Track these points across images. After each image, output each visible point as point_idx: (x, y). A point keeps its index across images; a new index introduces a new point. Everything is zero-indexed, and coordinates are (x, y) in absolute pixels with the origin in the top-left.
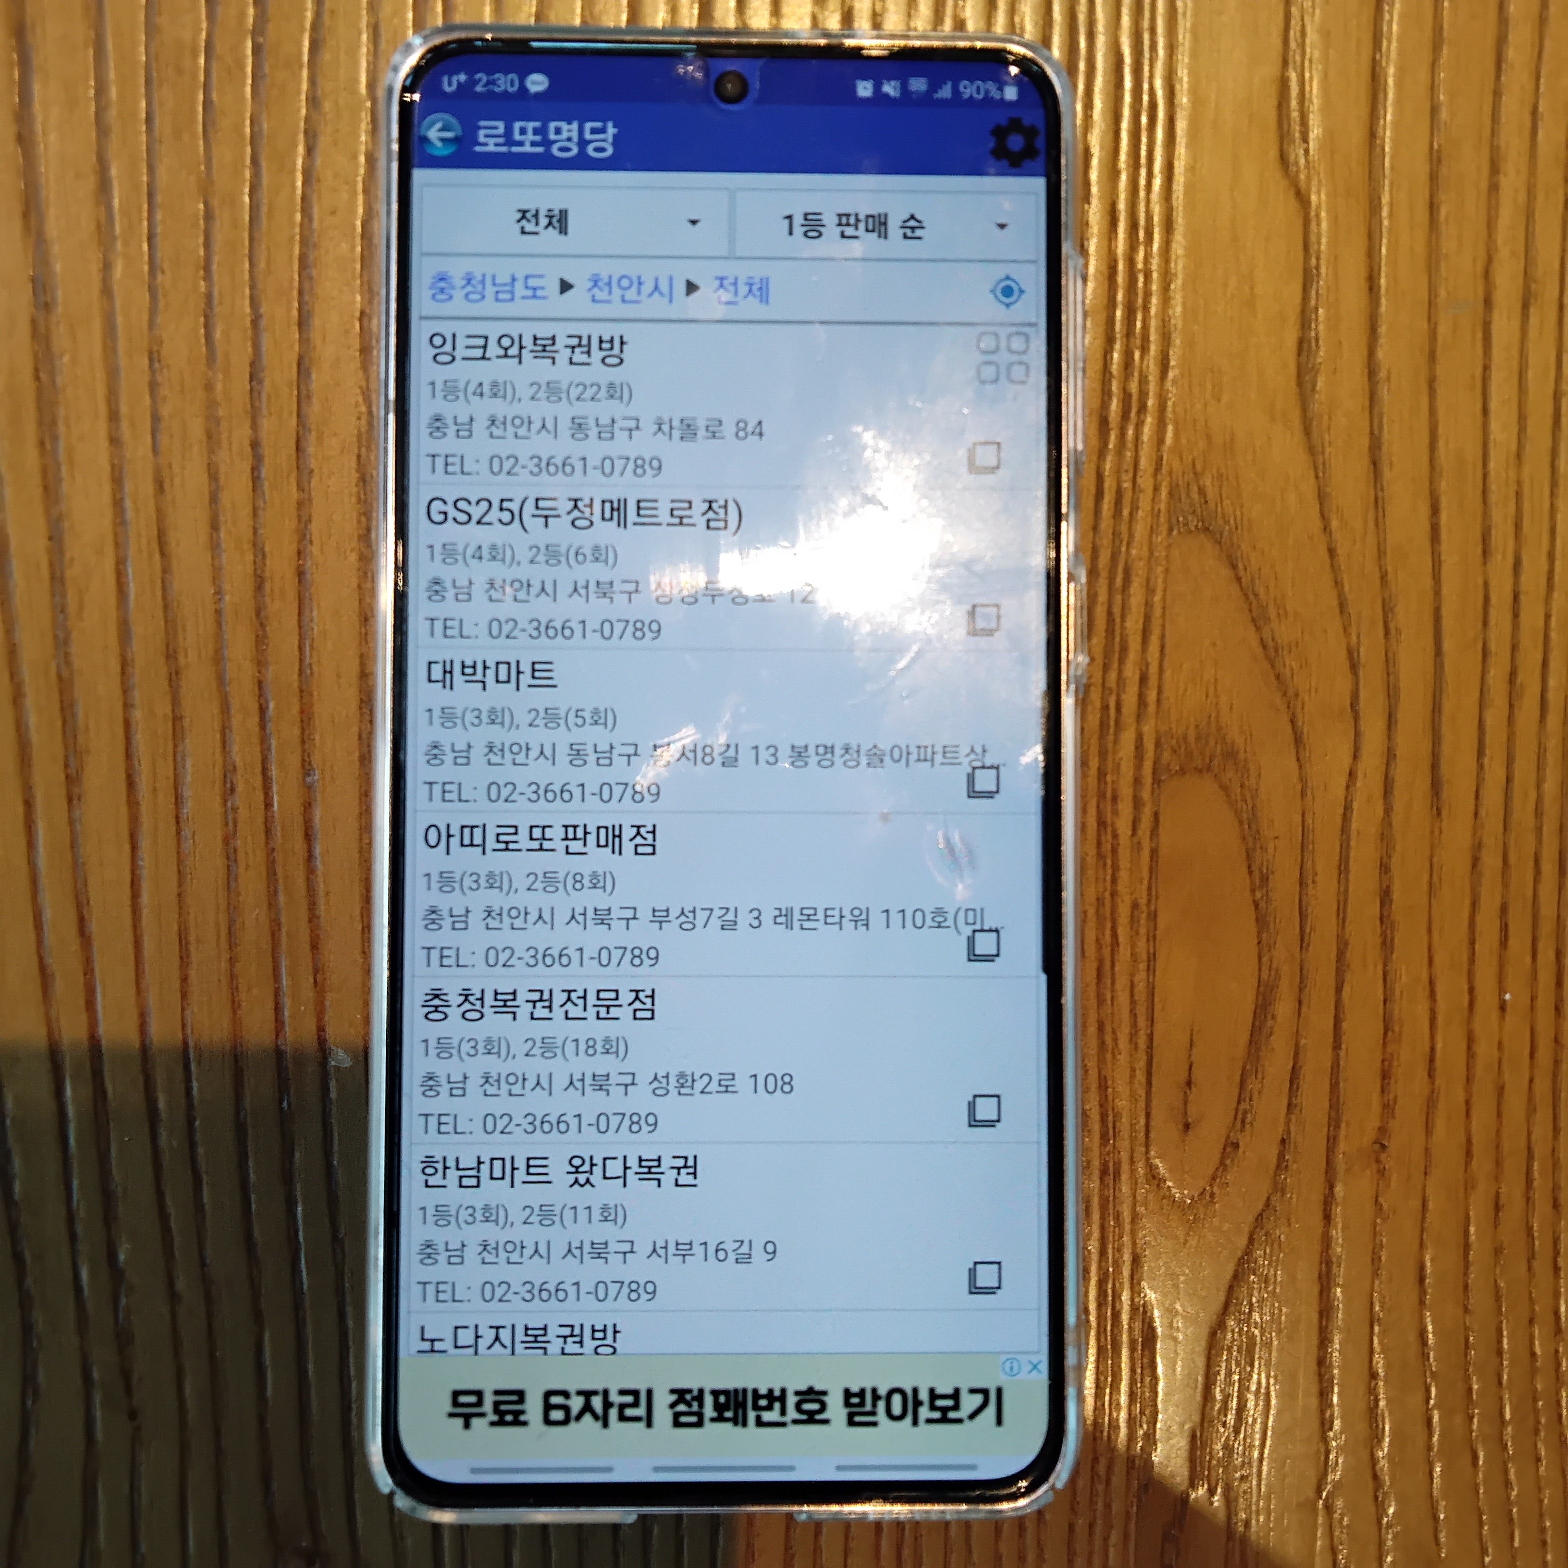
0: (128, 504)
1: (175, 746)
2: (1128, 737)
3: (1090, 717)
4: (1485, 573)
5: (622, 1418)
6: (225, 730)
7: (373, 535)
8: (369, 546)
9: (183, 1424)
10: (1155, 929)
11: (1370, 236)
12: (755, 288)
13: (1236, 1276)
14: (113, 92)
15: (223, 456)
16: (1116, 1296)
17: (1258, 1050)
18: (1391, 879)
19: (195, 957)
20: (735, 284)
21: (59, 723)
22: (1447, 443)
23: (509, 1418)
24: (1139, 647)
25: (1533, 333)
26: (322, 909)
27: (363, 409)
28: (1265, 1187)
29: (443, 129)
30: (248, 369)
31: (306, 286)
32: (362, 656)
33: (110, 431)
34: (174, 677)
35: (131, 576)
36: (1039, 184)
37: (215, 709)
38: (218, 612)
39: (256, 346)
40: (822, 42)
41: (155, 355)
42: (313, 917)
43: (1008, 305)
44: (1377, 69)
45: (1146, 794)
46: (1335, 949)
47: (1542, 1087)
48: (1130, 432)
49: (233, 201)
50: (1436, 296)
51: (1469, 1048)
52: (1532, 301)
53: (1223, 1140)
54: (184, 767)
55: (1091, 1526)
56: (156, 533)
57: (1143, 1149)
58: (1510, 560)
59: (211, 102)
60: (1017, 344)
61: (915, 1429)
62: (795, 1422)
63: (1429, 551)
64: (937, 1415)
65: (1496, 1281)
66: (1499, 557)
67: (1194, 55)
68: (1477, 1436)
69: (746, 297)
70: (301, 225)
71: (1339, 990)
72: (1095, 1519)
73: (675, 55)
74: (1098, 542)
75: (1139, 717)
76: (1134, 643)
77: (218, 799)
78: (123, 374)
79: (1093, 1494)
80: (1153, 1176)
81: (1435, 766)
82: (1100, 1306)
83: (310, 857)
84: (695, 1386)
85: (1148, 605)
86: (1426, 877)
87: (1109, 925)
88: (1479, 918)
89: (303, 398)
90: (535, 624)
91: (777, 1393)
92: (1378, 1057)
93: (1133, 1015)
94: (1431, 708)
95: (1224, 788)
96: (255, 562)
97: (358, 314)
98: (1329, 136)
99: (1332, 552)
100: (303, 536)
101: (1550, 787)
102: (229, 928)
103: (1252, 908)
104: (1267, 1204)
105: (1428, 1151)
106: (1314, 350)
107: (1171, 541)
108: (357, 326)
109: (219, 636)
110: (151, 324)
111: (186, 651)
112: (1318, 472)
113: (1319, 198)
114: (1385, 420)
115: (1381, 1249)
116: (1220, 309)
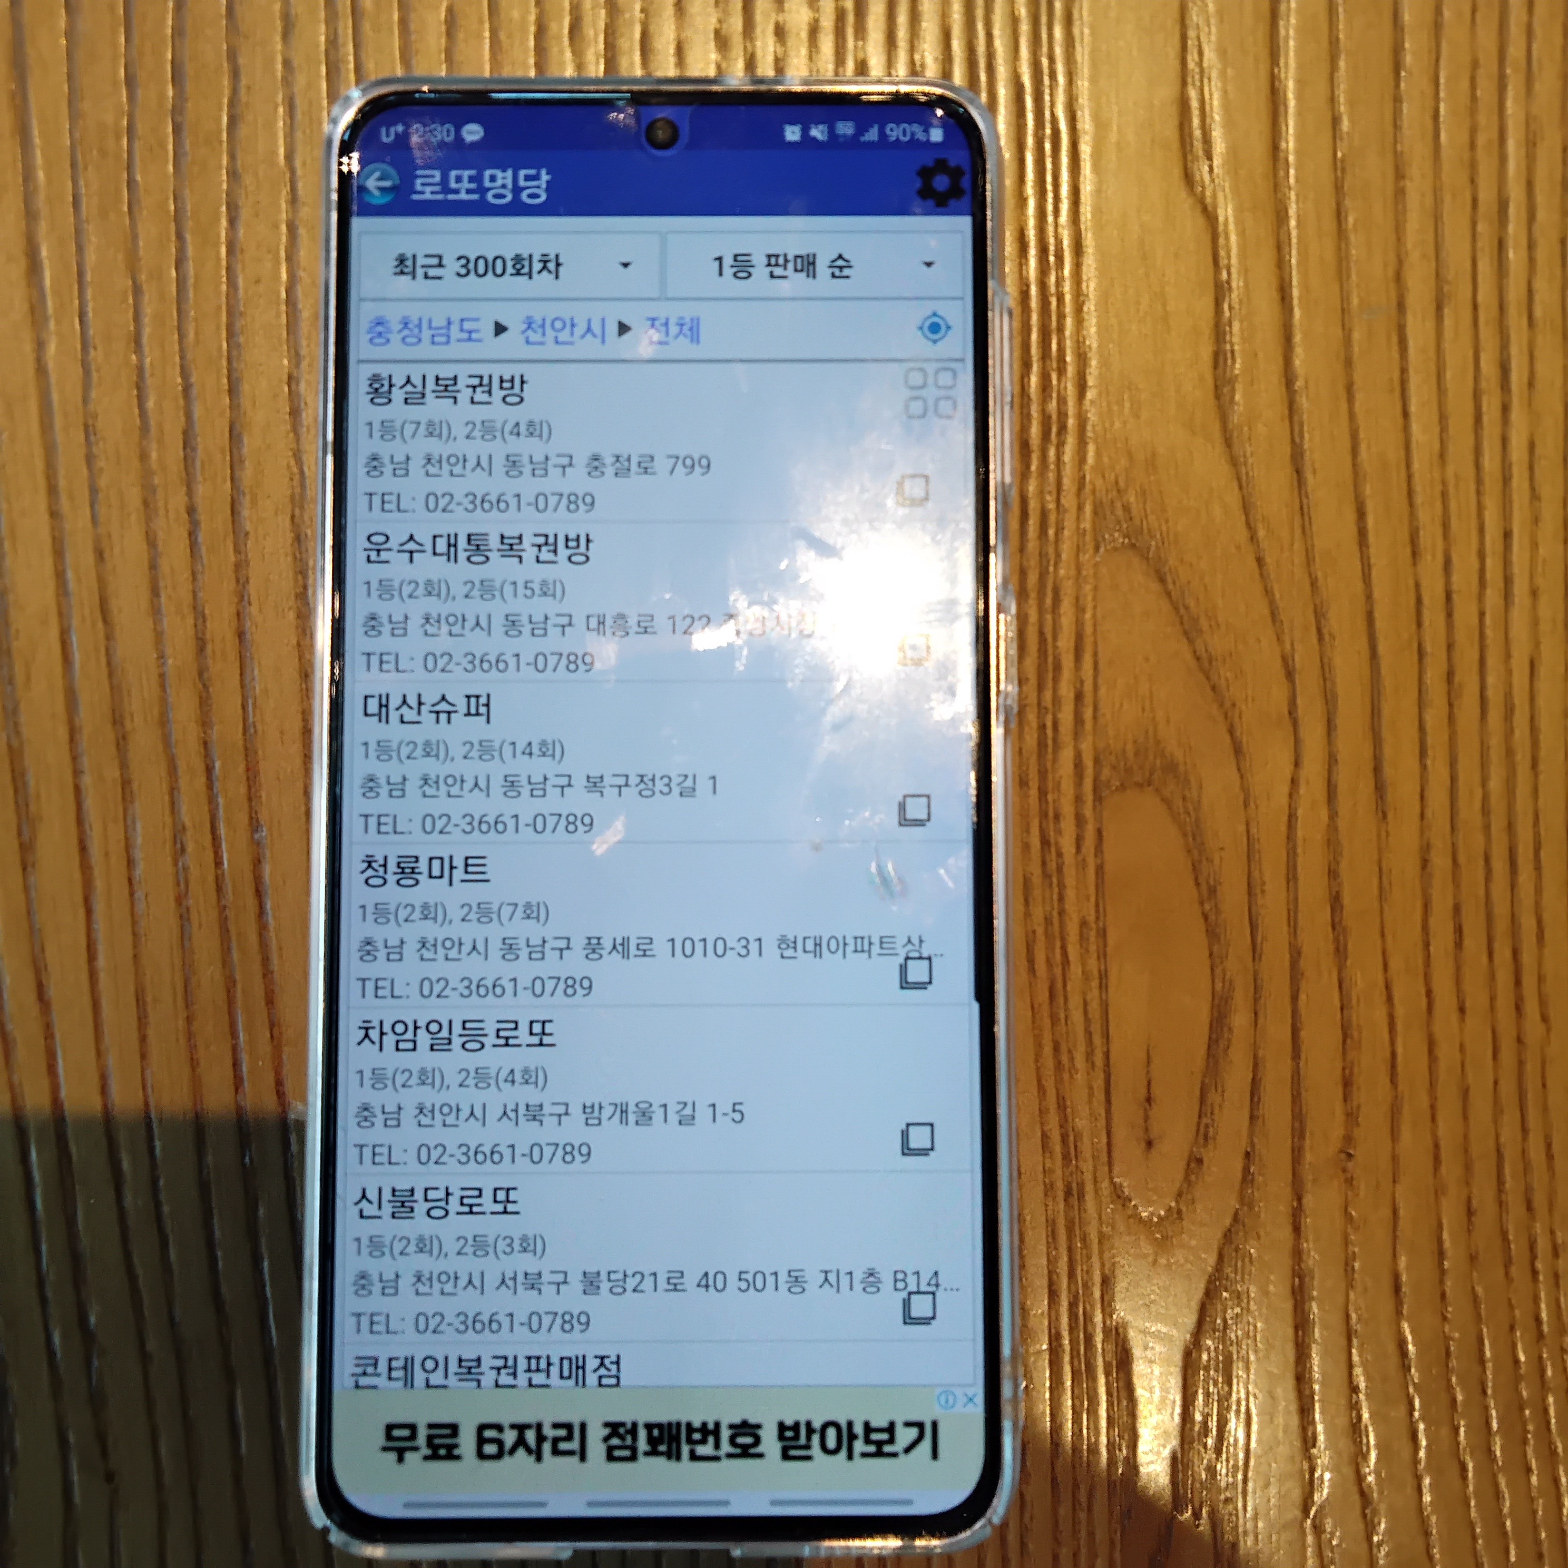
0: (70, 575)
1: (125, 809)
2: (1067, 755)
3: (1027, 737)
4: (1415, 575)
5: (556, 1452)
6: (173, 790)
7: (310, 592)
8: (307, 604)
9: (159, 1485)
10: (1105, 946)
11: (1279, 248)
12: (686, 328)
13: (1208, 1294)
14: (41, 175)
15: (160, 524)
16: (1088, 1318)
17: (1216, 1063)
18: (1339, 885)
19: (152, 1018)
20: (666, 324)
21: (11, 792)
22: (1369, 447)
23: (442, 1452)
24: (1072, 665)
25: (1448, 333)
26: (275, 964)
27: (295, 470)
28: (1233, 1205)
30: (181, 437)
31: (235, 353)
32: (303, 712)
33: (50, 506)
34: (122, 742)
35: (75, 645)
36: (965, 223)
37: (163, 770)
38: (162, 676)
39: (188, 415)
41: (91, 429)
42: (267, 973)
44: (1277, 83)
45: (1088, 812)
46: (1287, 958)
47: (1508, 1088)
48: (1052, 453)
49: (160, 275)
50: (1349, 304)
51: (1431, 1051)
52: (1446, 301)
53: (1186, 1155)
54: (134, 829)
55: (1075, 1555)
56: (98, 601)
57: (1106, 1169)
58: (1440, 560)
59: (135, 183)
60: (945, 378)
61: (852, 1463)
62: (729, 1456)
63: (1359, 555)
64: (872, 1449)
65: (1473, 1288)
66: (1429, 558)
67: (1093, 80)
68: (1465, 1449)
69: (676, 337)
70: (227, 295)
71: (1295, 998)
72: (1079, 1548)
73: (610, 104)
74: (1025, 563)
75: (1077, 734)
76: (1068, 662)
77: (169, 860)
78: (60, 449)
79: (1075, 1521)
80: (1118, 1195)
81: (1377, 770)
82: (1072, 1330)
83: (261, 912)
84: (628, 1419)
86: (1375, 881)
87: (1058, 944)
88: (1432, 921)
89: (235, 463)
91: (711, 1427)
92: (1339, 1065)
93: (1089, 1034)
94: (1368, 711)
95: (1167, 802)
96: (196, 626)
97: (285, 378)
98: (1233, 152)
99: (1260, 561)
100: (241, 597)
101: (1495, 784)
102: (186, 987)
103: (1202, 921)
104: (1236, 1218)
105: (1395, 1158)
106: (1229, 362)
107: (1098, 559)
108: (286, 389)
109: (163, 701)
110: (85, 400)
111: (132, 716)
112: (1242, 482)
113: (1226, 212)
114: (1306, 428)
115: (1354, 1260)
116: (1134, 327)
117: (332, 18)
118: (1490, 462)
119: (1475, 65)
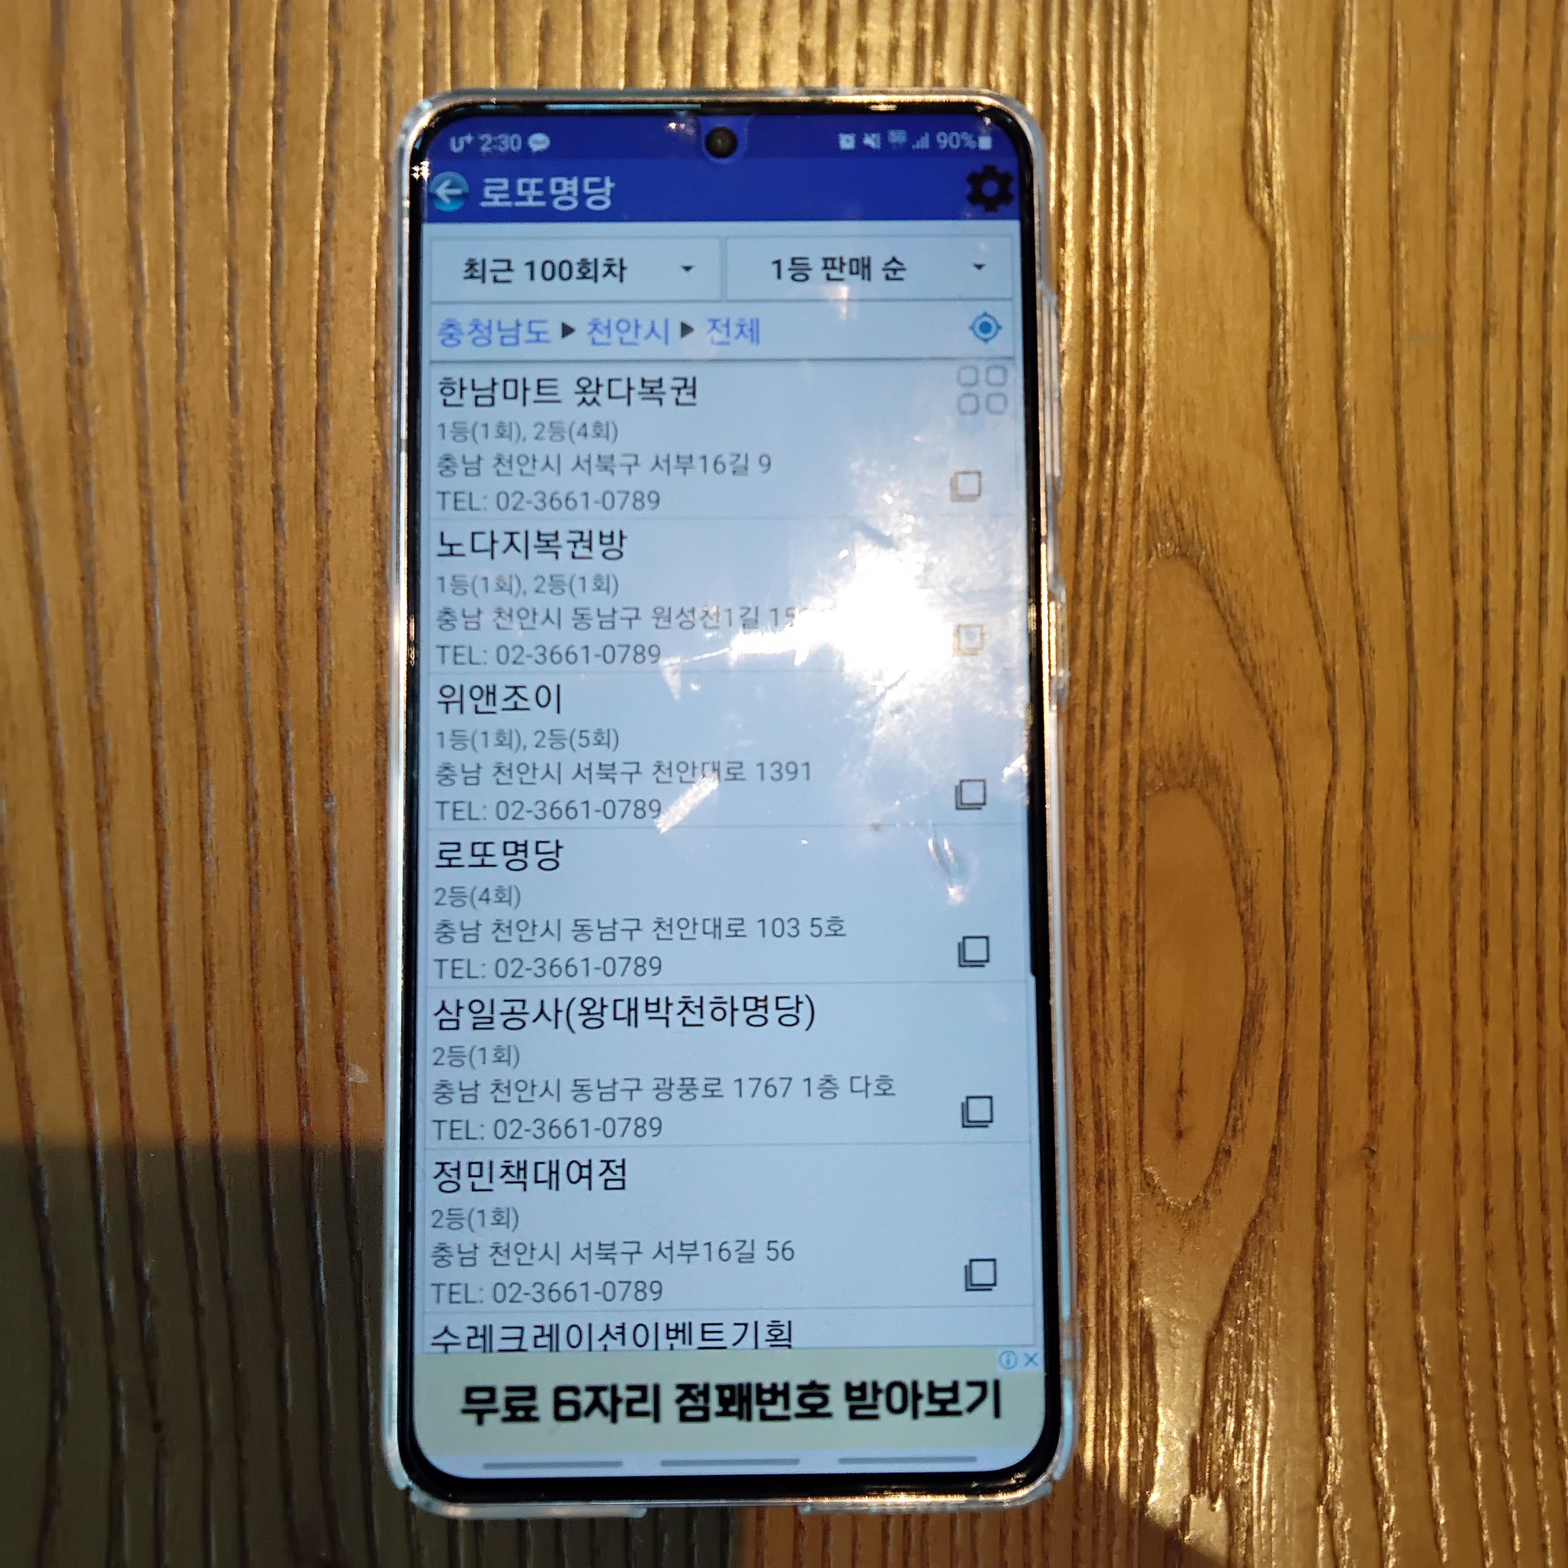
0: (156, 546)
1: (200, 775)
2: (1113, 755)
3: (1076, 736)
4: (1454, 593)
5: (630, 1413)
6: (247, 759)
7: (388, 571)
8: (384, 582)
9: (206, 1436)
10: (1144, 941)
11: (1333, 274)
12: (746, 329)
13: (1231, 1282)
14: (144, 160)
15: (245, 500)
16: (1114, 1302)
17: (1247, 1058)
18: (1372, 889)
19: (217, 979)
20: (727, 325)
21: (90, 753)
22: (1413, 468)
23: (521, 1414)
24: (1121, 667)
25: (1493, 363)
26: (340, 930)
27: (378, 453)
28: (1258, 1195)
29: (449, 187)
30: (269, 417)
31: (324, 337)
32: (377, 687)
33: (139, 478)
34: (199, 710)
35: (158, 613)
36: (1013, 227)
37: (238, 738)
39: (277, 395)
40: (807, 99)
41: (182, 406)
42: (331, 938)
43: (986, 340)
44: (1336, 116)
45: (1131, 810)
46: (1319, 958)
47: (1527, 1091)
48: (1109, 463)
49: (256, 260)
50: (1398, 329)
51: (1454, 1053)
52: (1491, 332)
53: (1215, 1146)
54: (208, 795)
55: (1095, 1532)
56: (182, 572)
57: (1138, 1157)
58: (1478, 579)
59: (235, 169)
60: (996, 376)
61: (916, 1422)
62: (798, 1415)
63: (1399, 572)
64: (936, 1408)
65: (1487, 1284)
66: (1467, 576)
67: (1161, 107)
68: (1474, 1441)
69: (737, 337)
70: (319, 282)
71: (1325, 998)
73: (670, 115)
74: (1080, 569)
75: (1123, 736)
76: (1117, 664)
77: (241, 826)
78: (152, 423)
79: (1095, 1500)
80: (1147, 1180)
81: (1411, 779)
82: (1098, 1312)
83: (329, 879)
84: (700, 1381)
85: (1129, 628)
86: (1406, 887)
87: (1098, 937)
88: (1459, 927)
89: (321, 444)
90: (541, 650)
91: (780, 1387)
92: (1365, 1064)
93: (1125, 1025)
94: (1406, 725)
95: (1207, 803)
96: (276, 599)
97: (372, 363)
98: (1292, 180)
99: (1305, 574)
100: (321, 574)
101: (1524, 798)
102: (251, 949)
103: (1238, 919)
104: (1261, 1209)
105: (1416, 1157)
106: (1282, 382)
107: (1150, 566)
108: (373, 375)
109: (241, 670)
110: (178, 377)
111: (210, 684)
112: (1291, 497)
113: (1284, 239)
114: (1353, 448)
115: (1374, 1253)
116: (1192, 345)
117: (431, 20)
118: (1529, 487)
119: (1527, 106)
